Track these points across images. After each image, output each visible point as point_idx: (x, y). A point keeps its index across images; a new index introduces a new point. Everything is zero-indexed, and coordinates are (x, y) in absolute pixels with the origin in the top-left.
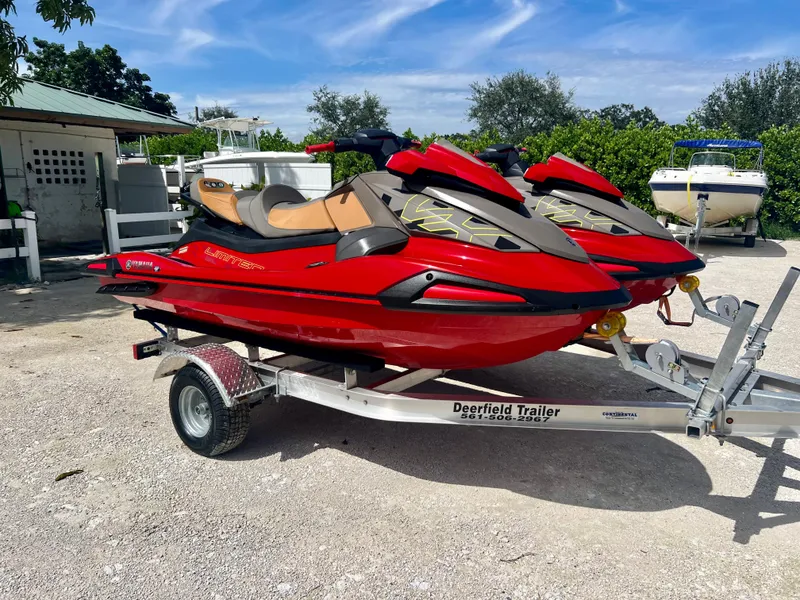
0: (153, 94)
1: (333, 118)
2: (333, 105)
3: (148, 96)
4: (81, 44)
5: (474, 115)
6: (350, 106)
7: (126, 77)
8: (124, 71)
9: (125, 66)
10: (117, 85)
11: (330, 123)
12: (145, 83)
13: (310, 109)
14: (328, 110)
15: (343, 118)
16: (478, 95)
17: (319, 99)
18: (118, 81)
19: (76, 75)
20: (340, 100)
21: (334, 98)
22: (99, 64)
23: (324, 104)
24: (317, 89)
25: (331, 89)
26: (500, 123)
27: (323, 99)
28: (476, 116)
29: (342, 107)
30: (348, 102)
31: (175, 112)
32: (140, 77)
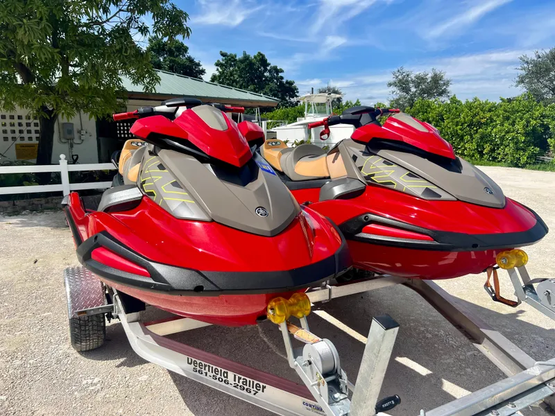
0: (284, 81)
1: (407, 90)
2: (407, 81)
3: (281, 83)
4: (245, 53)
5: (522, 81)
6: (420, 80)
7: (270, 71)
8: (268, 68)
9: (270, 64)
10: (265, 76)
11: (405, 94)
12: (280, 74)
13: (390, 85)
14: (403, 84)
15: (413, 90)
16: (526, 65)
17: (397, 77)
18: (265, 74)
19: (240, 72)
20: (413, 76)
21: (408, 75)
22: (254, 64)
23: (400, 80)
24: (396, 70)
25: (406, 69)
26: (546, 86)
27: (400, 77)
28: (523, 82)
29: (413, 82)
30: (418, 77)
31: (298, 92)
32: (278, 71)
